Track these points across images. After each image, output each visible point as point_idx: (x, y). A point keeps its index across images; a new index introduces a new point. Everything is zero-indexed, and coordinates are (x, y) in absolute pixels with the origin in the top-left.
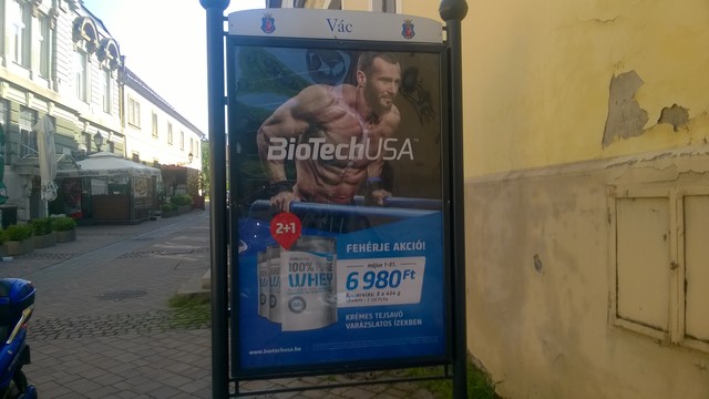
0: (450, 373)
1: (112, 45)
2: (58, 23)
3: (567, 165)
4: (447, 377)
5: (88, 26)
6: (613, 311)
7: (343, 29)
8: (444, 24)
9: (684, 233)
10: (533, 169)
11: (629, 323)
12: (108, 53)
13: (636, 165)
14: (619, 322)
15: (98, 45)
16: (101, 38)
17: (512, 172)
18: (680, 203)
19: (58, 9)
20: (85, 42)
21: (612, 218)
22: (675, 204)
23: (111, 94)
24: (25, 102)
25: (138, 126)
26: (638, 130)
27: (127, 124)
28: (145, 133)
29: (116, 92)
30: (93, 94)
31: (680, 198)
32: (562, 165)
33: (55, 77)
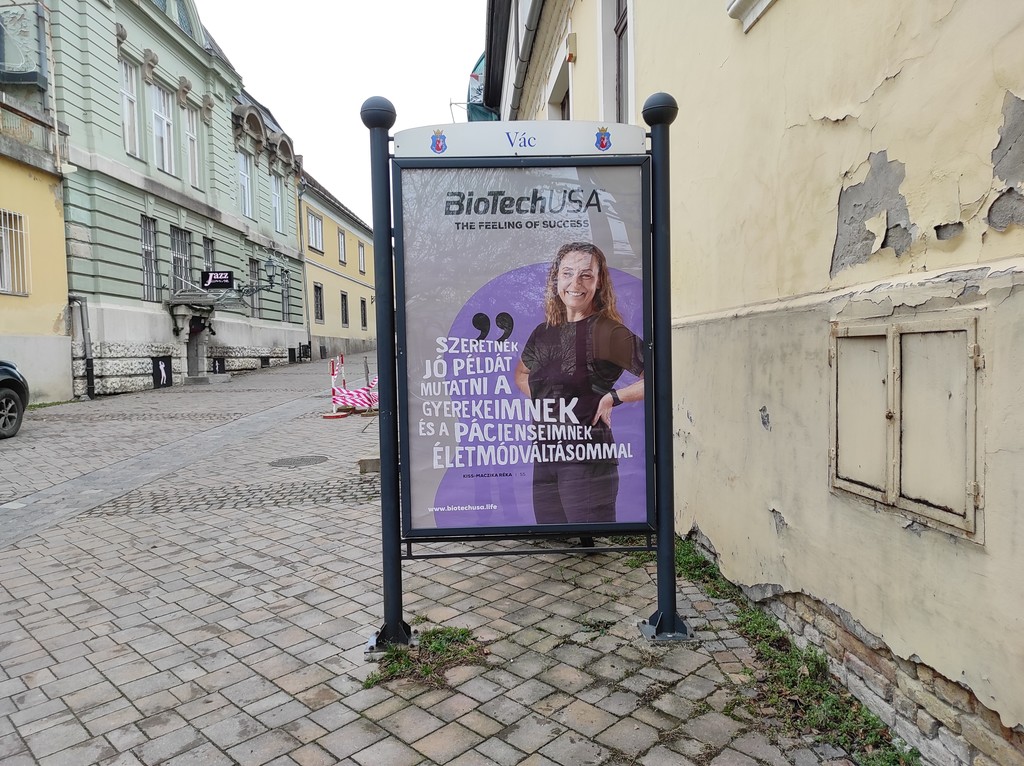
0: (653, 544)
1: (283, 143)
2: (213, 115)
3: (799, 297)
4: (650, 548)
5: (251, 118)
7: (526, 143)
8: (648, 129)
9: (901, 376)
10: (764, 303)
11: (847, 483)
12: (279, 152)
13: (854, 299)
15: (264, 143)
16: (269, 133)
17: (743, 307)
18: (897, 341)
19: (212, 97)
20: (249, 139)
21: (833, 361)
22: (892, 343)
23: (285, 208)
24: (176, 221)
25: (320, 249)
26: (866, 256)
27: (306, 248)
28: (330, 259)
29: (291, 205)
30: (262, 209)
31: (897, 337)
32: (791, 299)
33: (213, 187)
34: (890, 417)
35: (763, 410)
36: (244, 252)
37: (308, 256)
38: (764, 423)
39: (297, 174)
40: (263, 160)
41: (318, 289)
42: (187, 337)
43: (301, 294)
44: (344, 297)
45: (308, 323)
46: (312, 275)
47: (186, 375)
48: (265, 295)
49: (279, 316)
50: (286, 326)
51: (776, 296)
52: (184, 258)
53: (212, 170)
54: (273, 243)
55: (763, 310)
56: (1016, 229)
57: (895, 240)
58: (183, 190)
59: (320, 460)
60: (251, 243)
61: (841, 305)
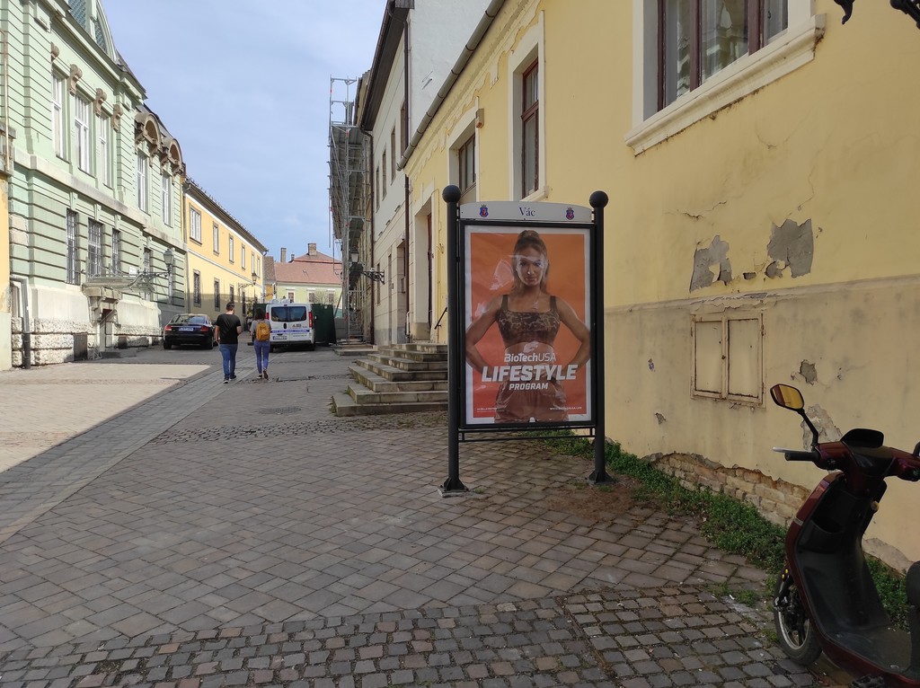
1: (173, 146)
2: (121, 122)
3: (670, 301)
4: (591, 436)
5: (149, 122)
6: (693, 387)
7: (530, 214)
8: (593, 209)
9: (729, 340)
10: (649, 304)
11: (700, 392)
12: (170, 155)
13: (706, 303)
14: (697, 393)
16: (162, 139)
17: (635, 305)
18: (727, 324)
20: (146, 143)
21: (693, 334)
22: (724, 325)
23: (172, 203)
24: (92, 214)
25: (199, 240)
27: (188, 239)
28: (207, 249)
29: (176, 202)
30: (155, 204)
31: (727, 321)
32: (667, 302)
33: (120, 185)
34: (723, 358)
35: (650, 361)
36: (143, 241)
37: (190, 246)
38: (651, 368)
39: (183, 173)
40: (156, 160)
41: (197, 276)
43: (183, 280)
44: (217, 283)
45: (189, 306)
46: (194, 263)
48: (156, 280)
49: (166, 299)
50: (171, 308)
51: (657, 300)
52: (97, 246)
53: (119, 170)
54: (163, 235)
55: (650, 307)
56: (777, 278)
57: (725, 277)
58: (97, 187)
59: (296, 409)
60: (146, 235)
61: (697, 306)
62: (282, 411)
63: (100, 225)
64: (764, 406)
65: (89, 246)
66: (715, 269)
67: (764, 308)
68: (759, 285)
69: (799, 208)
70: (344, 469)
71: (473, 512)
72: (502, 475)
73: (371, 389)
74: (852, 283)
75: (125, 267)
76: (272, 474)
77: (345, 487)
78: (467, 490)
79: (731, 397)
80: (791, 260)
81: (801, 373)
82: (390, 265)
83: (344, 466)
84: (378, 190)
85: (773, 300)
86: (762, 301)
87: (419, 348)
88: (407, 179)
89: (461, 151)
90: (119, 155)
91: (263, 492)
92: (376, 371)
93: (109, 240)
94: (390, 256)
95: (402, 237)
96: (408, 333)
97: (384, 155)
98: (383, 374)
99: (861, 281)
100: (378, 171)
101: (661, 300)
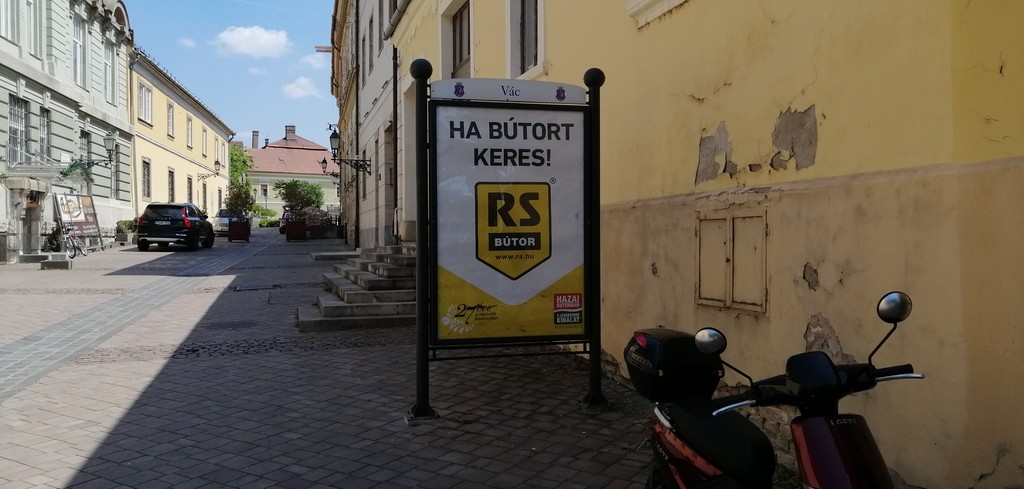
0: (588, 350)
3: (676, 196)
4: (585, 352)
6: (697, 294)
7: (513, 93)
8: (587, 89)
9: (733, 240)
10: (653, 199)
11: (704, 300)
13: (711, 198)
14: (700, 302)
15: (100, 9)
17: (638, 201)
18: (731, 222)
20: (84, 5)
21: (698, 233)
22: (729, 223)
23: (116, 77)
24: (14, 89)
25: (149, 122)
26: (714, 175)
27: (136, 119)
28: (159, 132)
29: (122, 75)
30: (94, 78)
31: (731, 219)
32: (671, 197)
33: (50, 55)
34: (728, 261)
35: (653, 265)
36: (78, 124)
37: (138, 129)
38: (654, 273)
39: (130, 42)
40: (97, 26)
41: (146, 165)
42: (24, 212)
43: (130, 170)
44: (171, 174)
45: (136, 201)
46: (142, 149)
47: (21, 253)
48: (95, 169)
49: (107, 192)
50: (113, 202)
51: (660, 195)
52: (20, 127)
53: (50, 36)
54: (105, 115)
55: (653, 203)
56: (782, 170)
57: (730, 169)
58: (20, 56)
59: (250, 324)
60: (83, 116)
61: (702, 202)
62: (235, 326)
63: (25, 103)
64: (767, 315)
65: (10, 128)
66: (721, 160)
67: (768, 205)
68: (762, 179)
69: (803, 92)
70: (296, 394)
71: (441, 442)
72: (483, 399)
73: (343, 300)
74: (854, 177)
75: (55, 153)
76: (209, 399)
77: (296, 415)
78: (439, 417)
79: (735, 306)
80: (795, 150)
81: (804, 278)
82: (377, 152)
83: (297, 390)
84: (364, 63)
85: (777, 195)
86: (766, 197)
87: (405, 251)
88: (395, 50)
89: (455, 18)
90: (49, 19)
91: (198, 421)
92: (352, 278)
93: (35, 120)
94: (377, 142)
95: (389, 119)
96: (395, 233)
97: (371, 21)
98: (359, 282)
99: (862, 175)
100: (364, 40)
101: (665, 195)
